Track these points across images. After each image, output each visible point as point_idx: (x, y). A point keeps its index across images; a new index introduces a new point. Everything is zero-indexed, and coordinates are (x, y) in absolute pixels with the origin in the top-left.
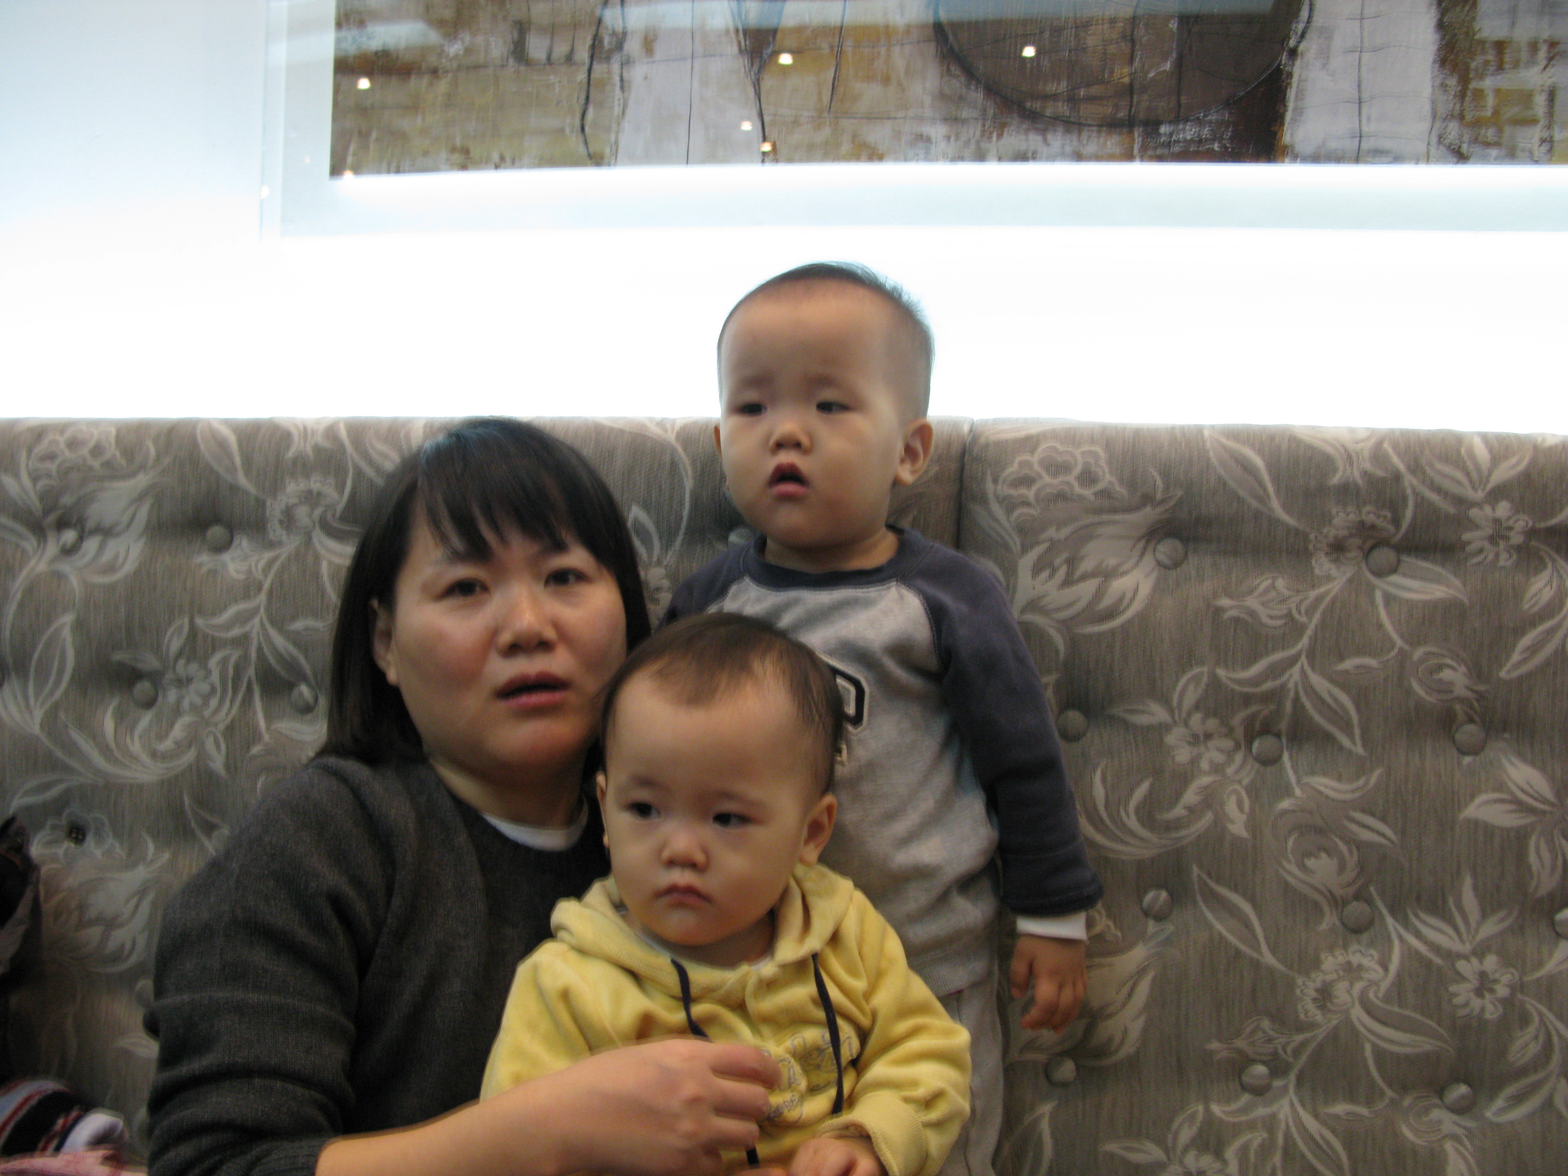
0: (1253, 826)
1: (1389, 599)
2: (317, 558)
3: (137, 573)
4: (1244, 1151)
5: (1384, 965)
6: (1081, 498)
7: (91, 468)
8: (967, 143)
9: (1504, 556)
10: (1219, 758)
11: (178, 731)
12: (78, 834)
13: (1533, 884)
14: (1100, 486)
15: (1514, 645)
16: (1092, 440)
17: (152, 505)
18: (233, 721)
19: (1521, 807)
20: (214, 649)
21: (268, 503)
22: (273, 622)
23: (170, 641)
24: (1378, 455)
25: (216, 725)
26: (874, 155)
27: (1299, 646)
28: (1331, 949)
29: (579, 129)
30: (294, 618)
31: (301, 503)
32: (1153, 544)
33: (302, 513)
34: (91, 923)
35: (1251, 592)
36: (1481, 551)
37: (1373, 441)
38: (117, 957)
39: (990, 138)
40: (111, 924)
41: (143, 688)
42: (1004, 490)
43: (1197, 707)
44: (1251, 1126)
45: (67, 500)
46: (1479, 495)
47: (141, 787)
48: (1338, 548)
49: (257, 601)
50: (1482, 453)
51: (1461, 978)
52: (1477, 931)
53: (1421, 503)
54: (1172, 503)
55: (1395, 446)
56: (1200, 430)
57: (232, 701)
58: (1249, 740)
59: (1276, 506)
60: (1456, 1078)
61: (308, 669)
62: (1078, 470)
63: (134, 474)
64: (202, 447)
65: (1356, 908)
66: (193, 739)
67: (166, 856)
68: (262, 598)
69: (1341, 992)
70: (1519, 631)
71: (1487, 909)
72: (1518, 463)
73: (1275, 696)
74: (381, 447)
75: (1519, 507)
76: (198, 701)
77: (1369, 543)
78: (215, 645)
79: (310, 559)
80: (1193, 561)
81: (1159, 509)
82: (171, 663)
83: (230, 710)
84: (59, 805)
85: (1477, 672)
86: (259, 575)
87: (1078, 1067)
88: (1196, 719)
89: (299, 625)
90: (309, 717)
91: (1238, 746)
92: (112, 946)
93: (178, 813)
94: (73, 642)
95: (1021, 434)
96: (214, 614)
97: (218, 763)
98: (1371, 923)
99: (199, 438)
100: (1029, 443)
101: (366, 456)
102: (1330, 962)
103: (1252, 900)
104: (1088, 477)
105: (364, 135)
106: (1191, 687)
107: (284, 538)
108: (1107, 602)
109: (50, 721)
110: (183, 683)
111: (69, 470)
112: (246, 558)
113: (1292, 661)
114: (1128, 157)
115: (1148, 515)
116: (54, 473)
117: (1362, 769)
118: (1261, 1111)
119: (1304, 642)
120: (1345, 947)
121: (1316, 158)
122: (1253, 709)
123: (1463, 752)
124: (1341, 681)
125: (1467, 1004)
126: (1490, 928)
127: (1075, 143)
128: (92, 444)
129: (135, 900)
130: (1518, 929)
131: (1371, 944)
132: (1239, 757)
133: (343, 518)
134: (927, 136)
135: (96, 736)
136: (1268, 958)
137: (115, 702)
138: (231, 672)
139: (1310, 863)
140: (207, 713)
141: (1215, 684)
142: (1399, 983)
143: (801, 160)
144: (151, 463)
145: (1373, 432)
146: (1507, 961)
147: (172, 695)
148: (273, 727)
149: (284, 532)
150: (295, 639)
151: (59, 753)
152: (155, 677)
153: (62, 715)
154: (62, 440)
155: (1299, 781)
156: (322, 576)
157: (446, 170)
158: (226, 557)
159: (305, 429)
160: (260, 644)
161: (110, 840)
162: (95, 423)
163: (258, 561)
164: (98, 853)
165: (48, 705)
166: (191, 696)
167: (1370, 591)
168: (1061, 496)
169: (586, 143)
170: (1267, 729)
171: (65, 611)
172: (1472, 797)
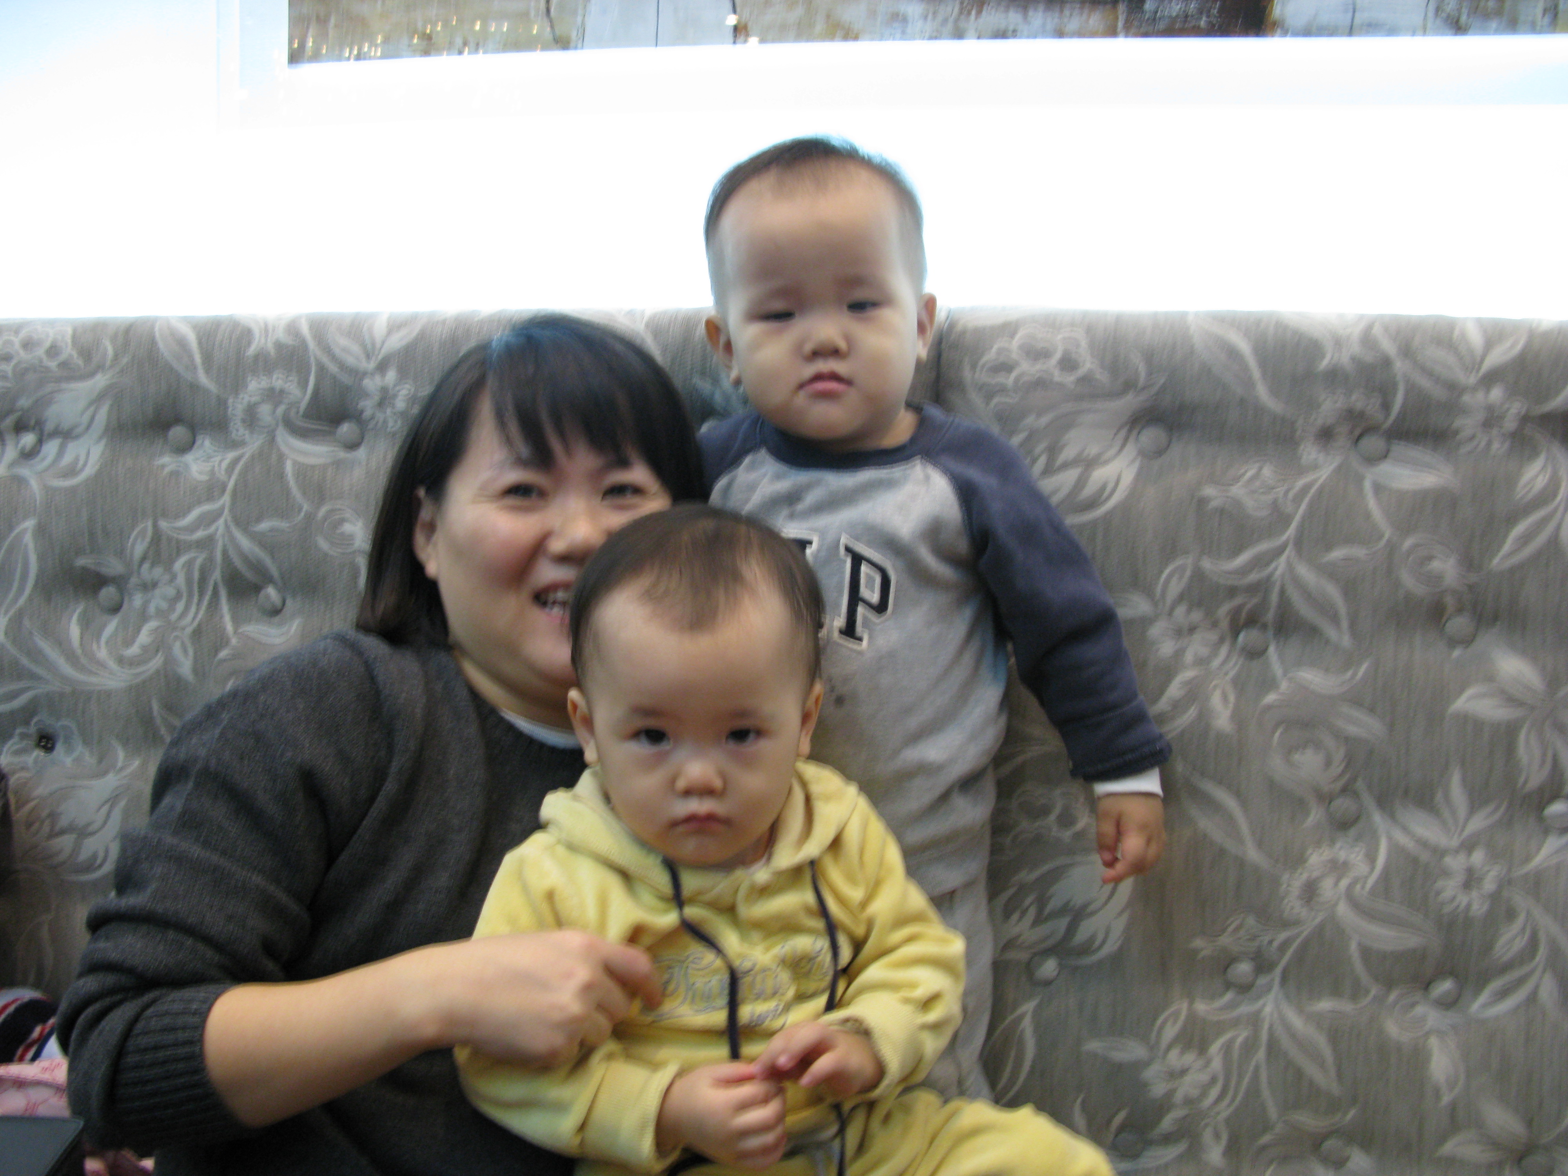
0: (1238, 718)
1: (1378, 489)
2: (281, 458)
3: (98, 475)
4: (1227, 1048)
5: (1371, 859)
6: (1061, 385)
7: (47, 369)
8: (945, 21)
9: (1495, 446)
10: (1204, 651)
11: (144, 637)
12: (47, 743)
13: (1522, 780)
14: (1081, 372)
15: (1506, 536)
16: (1072, 324)
17: (112, 405)
18: (199, 625)
19: (1511, 700)
20: (179, 554)
21: (230, 401)
22: (237, 523)
23: (133, 545)
24: (1367, 339)
25: (183, 629)
26: (849, 34)
27: (1284, 537)
28: (1318, 844)
29: (545, 10)
30: (259, 520)
31: (263, 401)
32: (1135, 432)
33: (265, 410)
34: (62, 832)
35: (1237, 479)
36: (1472, 438)
37: (1362, 326)
38: (90, 866)
39: (969, 13)
40: (83, 833)
41: (108, 593)
42: (983, 377)
43: (1181, 598)
44: (1235, 1023)
45: (24, 402)
46: (1472, 380)
47: (109, 694)
48: (1326, 435)
49: (221, 502)
50: (1476, 339)
51: (1446, 873)
52: (1464, 827)
53: (1412, 388)
54: (1156, 388)
55: (1386, 329)
56: (1184, 315)
57: (199, 604)
58: (1235, 631)
59: (1262, 392)
60: (1441, 973)
61: (274, 571)
62: (1058, 356)
63: (92, 374)
64: (161, 345)
65: (1343, 805)
66: (160, 644)
67: (137, 763)
68: (226, 498)
69: (1328, 888)
70: (1512, 519)
71: (1475, 803)
72: (1512, 346)
73: (1261, 588)
74: (343, 342)
75: (1513, 392)
76: (164, 605)
77: (1357, 432)
78: (180, 548)
79: (274, 457)
80: (1176, 450)
81: (1142, 397)
82: (136, 567)
83: (196, 613)
84: (28, 713)
85: (1469, 563)
86: (222, 475)
87: (1061, 966)
88: (1180, 611)
89: (264, 526)
90: (277, 619)
91: (1222, 640)
92: (84, 855)
93: (147, 721)
94: (36, 547)
95: (1000, 320)
96: (178, 516)
97: (186, 668)
98: (1357, 819)
99: (157, 335)
100: (1009, 329)
101: (328, 350)
102: (1316, 859)
103: (1238, 794)
104: (1068, 363)
105: (322, 21)
106: (1174, 581)
107: (247, 437)
108: (1089, 491)
109: (15, 628)
110: (148, 587)
111: (26, 370)
112: (209, 458)
113: (1280, 551)
114: (1111, 32)
115: (1130, 402)
116: (10, 374)
117: (1349, 662)
118: (1245, 1009)
119: (1291, 531)
120: (1333, 842)
121: (1307, 32)
122: (1238, 601)
123: (1453, 643)
124: (1331, 572)
125: (1454, 898)
126: (1478, 823)
127: (1056, 20)
128: (47, 344)
129: (106, 808)
130: (1507, 823)
131: (1358, 838)
132: (1224, 651)
133: (307, 415)
134: (903, 15)
135: (61, 643)
136: (1253, 854)
137: (80, 609)
138: (196, 575)
139: (1297, 757)
140: (174, 617)
141: (1199, 575)
142: (1386, 876)
143: (774, 41)
144: (108, 363)
145: (1362, 317)
146: (1494, 855)
147: (138, 600)
148: (240, 631)
149: (247, 432)
150: (260, 540)
151: (25, 661)
152: (120, 582)
153: (27, 622)
154: (17, 341)
155: (1285, 673)
156: (287, 475)
157: (407, 57)
158: (189, 458)
159: (266, 326)
160: (224, 546)
161: (80, 749)
162: (52, 323)
163: (221, 462)
164: (68, 761)
165: (12, 612)
166: (157, 601)
167: (1360, 479)
168: (1041, 383)
169: (552, 27)
170: (1253, 620)
171: (25, 517)
172: (1462, 690)
